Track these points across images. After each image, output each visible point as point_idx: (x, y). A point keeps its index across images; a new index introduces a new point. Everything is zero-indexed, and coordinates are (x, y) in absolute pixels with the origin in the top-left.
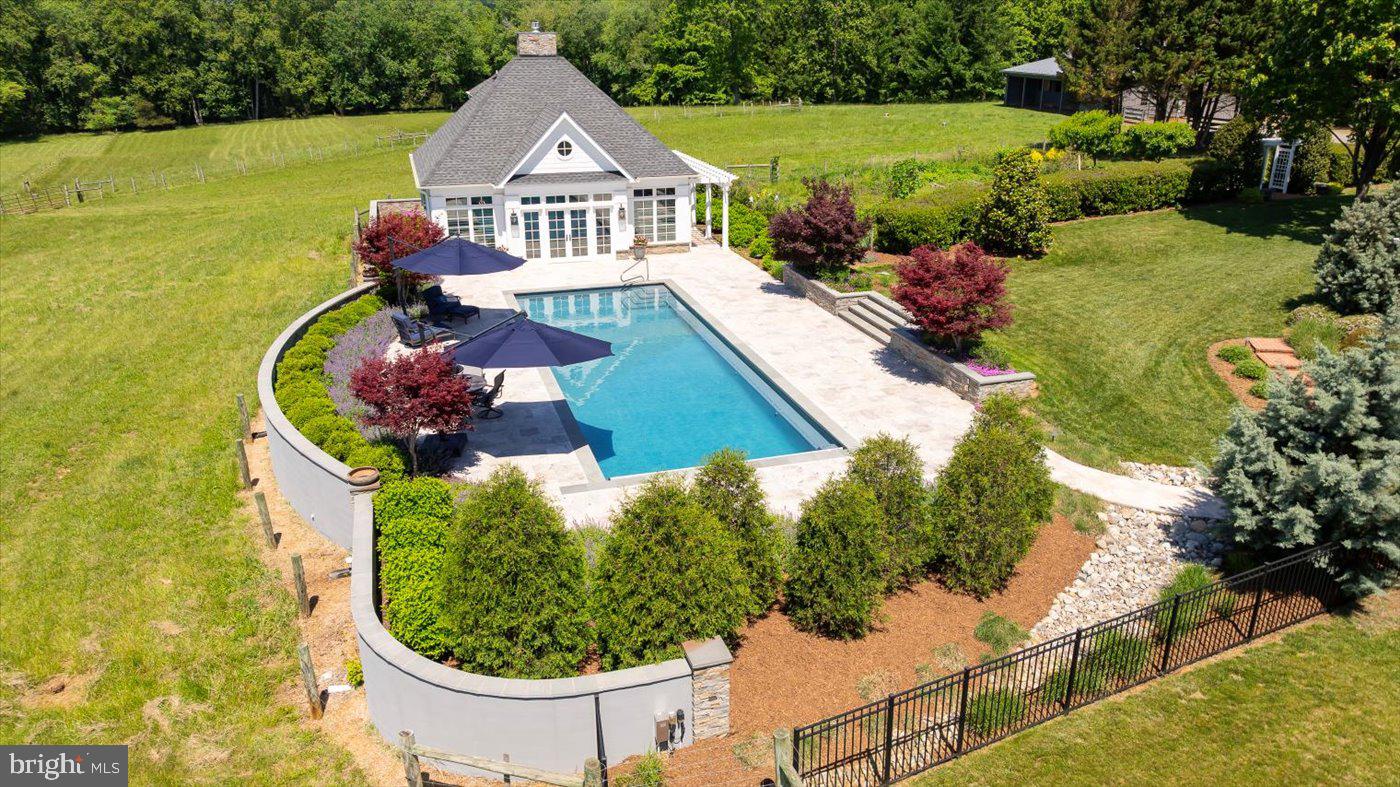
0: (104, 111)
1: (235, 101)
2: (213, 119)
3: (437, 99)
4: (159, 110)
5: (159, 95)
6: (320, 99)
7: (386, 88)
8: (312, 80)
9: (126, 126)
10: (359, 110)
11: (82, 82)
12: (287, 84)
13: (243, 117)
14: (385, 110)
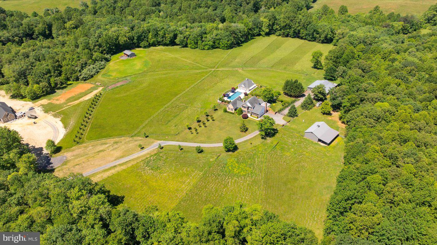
0: (278, 33)
1: (294, 35)
2: (290, 37)
3: (321, 41)
4: (284, 34)
5: (284, 33)
6: (304, 38)
7: (314, 38)
8: (303, 35)
9: (280, 35)
10: (309, 41)
11: (277, 29)
12: (301, 35)
13: (295, 37)
14: (313, 41)
